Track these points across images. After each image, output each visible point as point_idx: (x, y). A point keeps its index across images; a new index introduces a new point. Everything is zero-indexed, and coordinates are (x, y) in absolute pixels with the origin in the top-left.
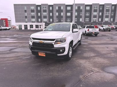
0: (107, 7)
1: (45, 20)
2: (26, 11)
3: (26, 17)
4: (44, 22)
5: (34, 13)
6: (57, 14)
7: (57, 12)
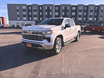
0: (91, 8)
1: (36, 19)
2: (18, 10)
3: (18, 16)
4: (34, 21)
5: (25, 12)
6: (46, 13)
7: (46, 12)
